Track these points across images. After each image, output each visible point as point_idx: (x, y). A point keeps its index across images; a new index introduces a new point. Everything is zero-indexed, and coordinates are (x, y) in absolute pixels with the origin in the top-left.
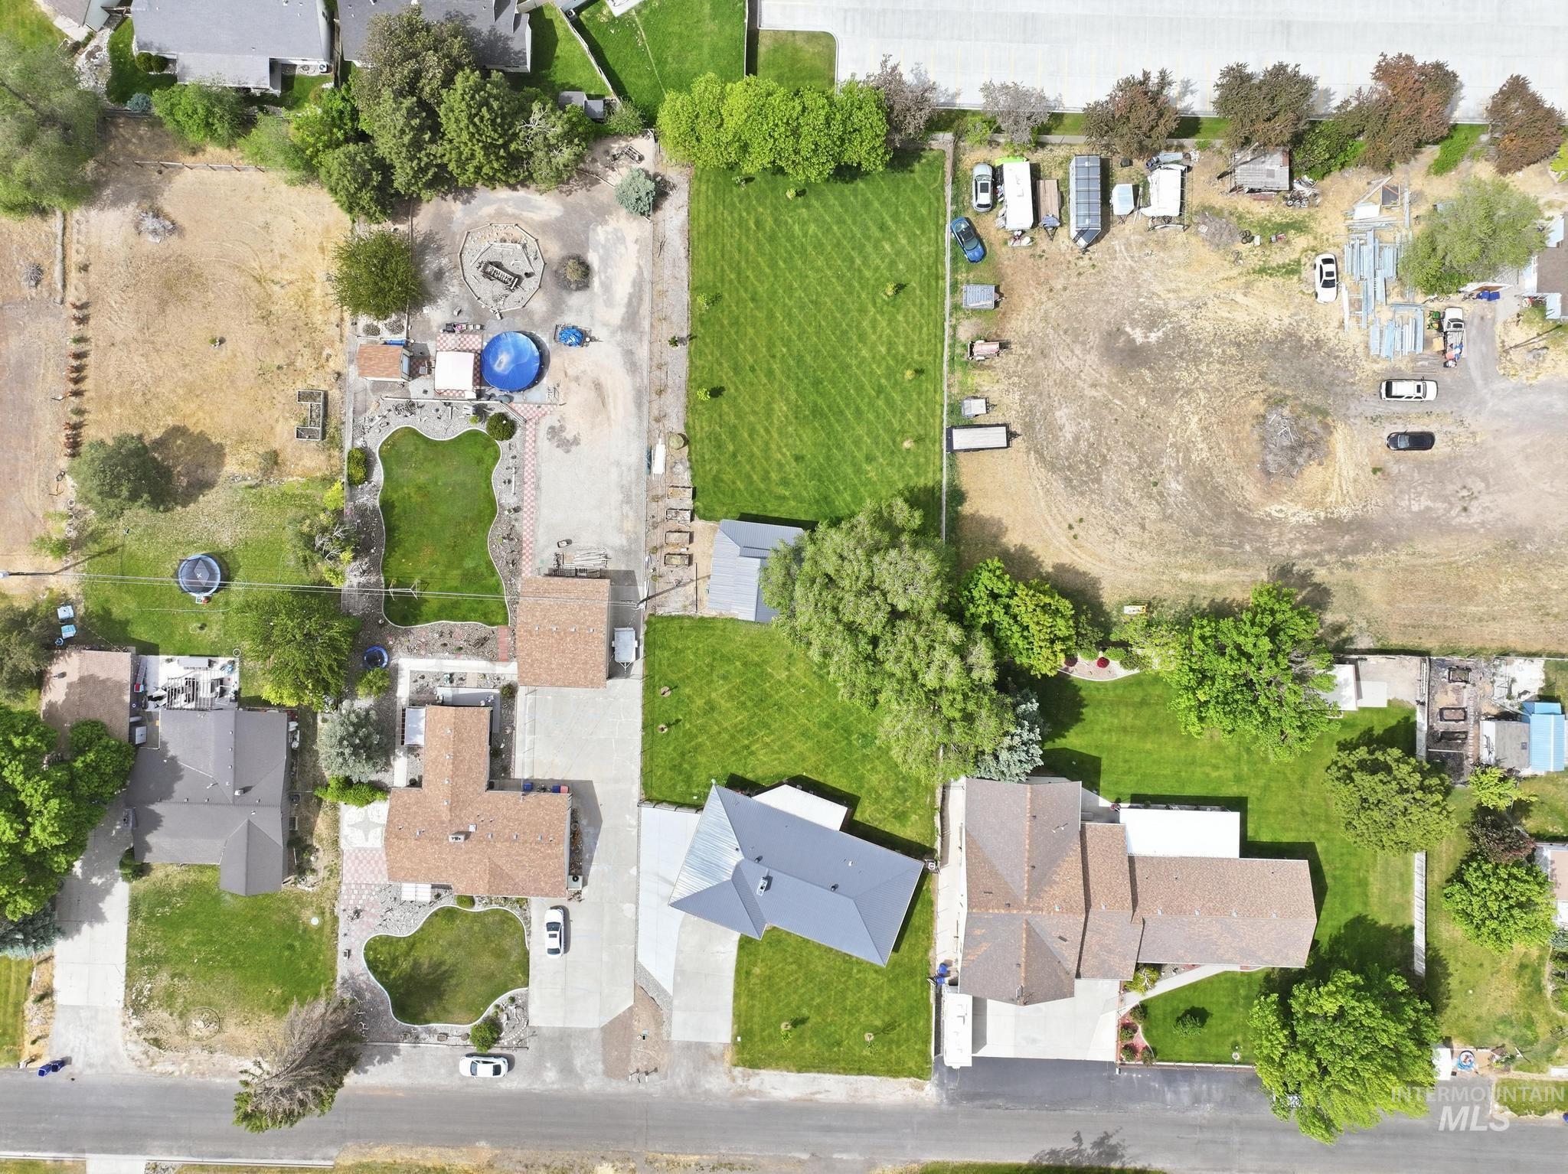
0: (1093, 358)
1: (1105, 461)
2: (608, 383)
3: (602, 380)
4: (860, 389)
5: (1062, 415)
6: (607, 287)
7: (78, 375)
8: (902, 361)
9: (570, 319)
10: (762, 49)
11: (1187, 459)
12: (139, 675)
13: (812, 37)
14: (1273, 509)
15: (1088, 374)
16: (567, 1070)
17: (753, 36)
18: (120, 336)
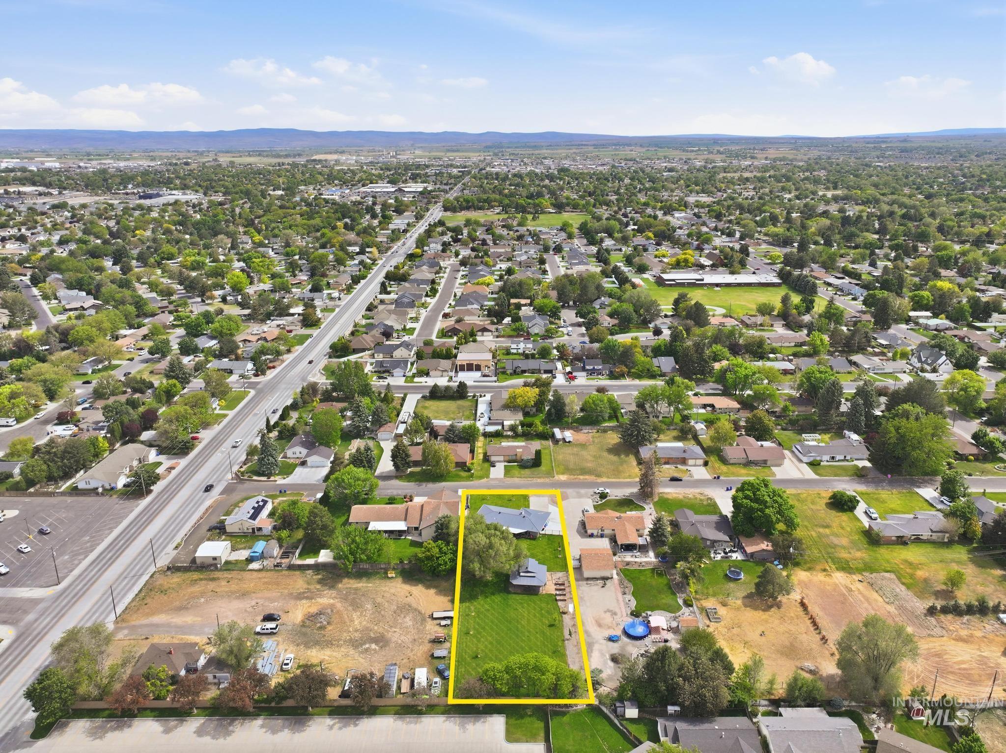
0: (394, 639)
1: (395, 612)
2: (596, 628)
3: (598, 629)
4: (492, 629)
5: (410, 623)
6: (603, 655)
7: (814, 623)
8: (474, 636)
9: (615, 645)
10: (542, 734)
11: (362, 613)
12: (744, 552)
13: (517, 741)
14: (332, 601)
15: (396, 635)
16: (578, 493)
17: (547, 740)
18: (804, 635)
